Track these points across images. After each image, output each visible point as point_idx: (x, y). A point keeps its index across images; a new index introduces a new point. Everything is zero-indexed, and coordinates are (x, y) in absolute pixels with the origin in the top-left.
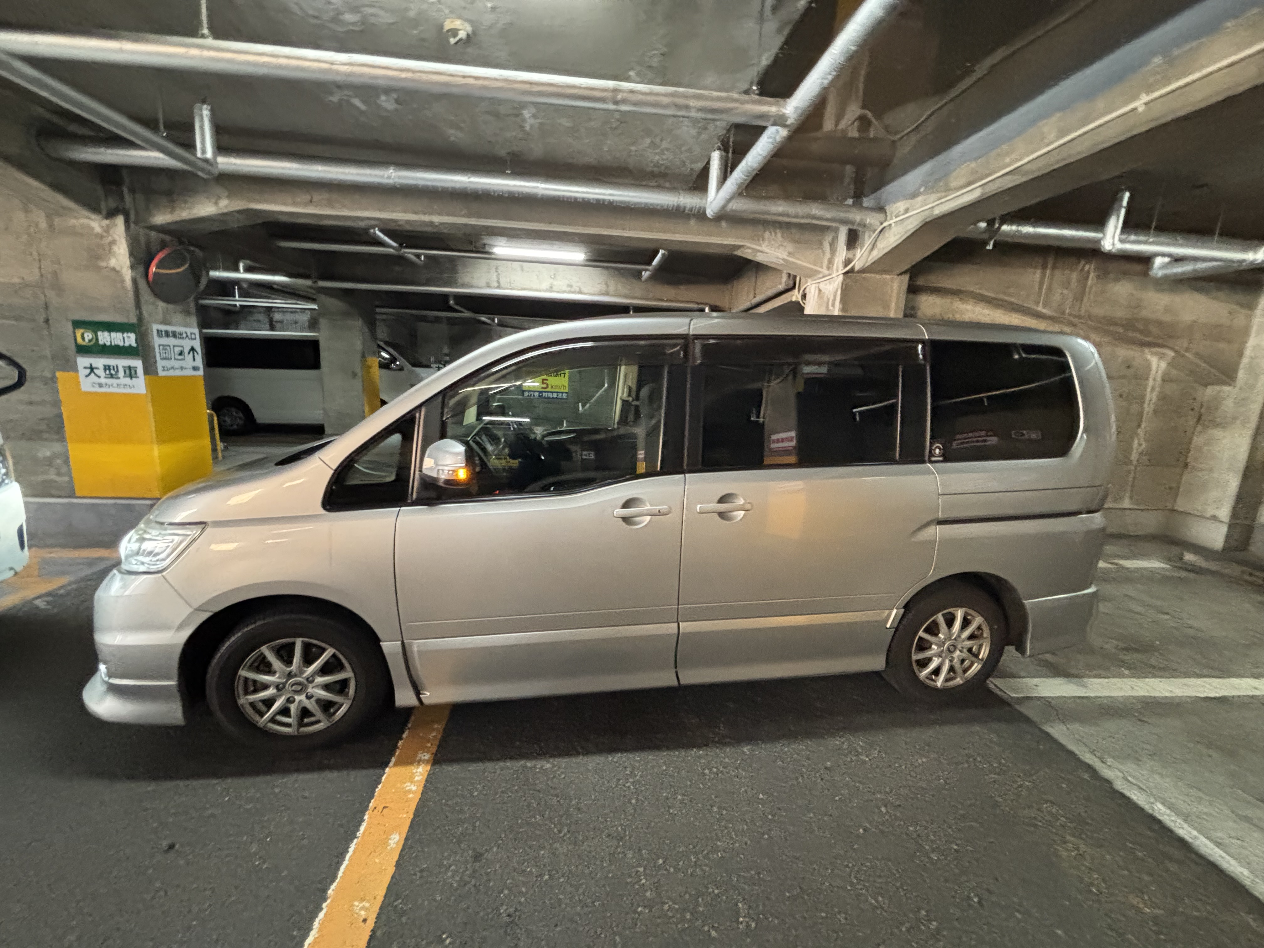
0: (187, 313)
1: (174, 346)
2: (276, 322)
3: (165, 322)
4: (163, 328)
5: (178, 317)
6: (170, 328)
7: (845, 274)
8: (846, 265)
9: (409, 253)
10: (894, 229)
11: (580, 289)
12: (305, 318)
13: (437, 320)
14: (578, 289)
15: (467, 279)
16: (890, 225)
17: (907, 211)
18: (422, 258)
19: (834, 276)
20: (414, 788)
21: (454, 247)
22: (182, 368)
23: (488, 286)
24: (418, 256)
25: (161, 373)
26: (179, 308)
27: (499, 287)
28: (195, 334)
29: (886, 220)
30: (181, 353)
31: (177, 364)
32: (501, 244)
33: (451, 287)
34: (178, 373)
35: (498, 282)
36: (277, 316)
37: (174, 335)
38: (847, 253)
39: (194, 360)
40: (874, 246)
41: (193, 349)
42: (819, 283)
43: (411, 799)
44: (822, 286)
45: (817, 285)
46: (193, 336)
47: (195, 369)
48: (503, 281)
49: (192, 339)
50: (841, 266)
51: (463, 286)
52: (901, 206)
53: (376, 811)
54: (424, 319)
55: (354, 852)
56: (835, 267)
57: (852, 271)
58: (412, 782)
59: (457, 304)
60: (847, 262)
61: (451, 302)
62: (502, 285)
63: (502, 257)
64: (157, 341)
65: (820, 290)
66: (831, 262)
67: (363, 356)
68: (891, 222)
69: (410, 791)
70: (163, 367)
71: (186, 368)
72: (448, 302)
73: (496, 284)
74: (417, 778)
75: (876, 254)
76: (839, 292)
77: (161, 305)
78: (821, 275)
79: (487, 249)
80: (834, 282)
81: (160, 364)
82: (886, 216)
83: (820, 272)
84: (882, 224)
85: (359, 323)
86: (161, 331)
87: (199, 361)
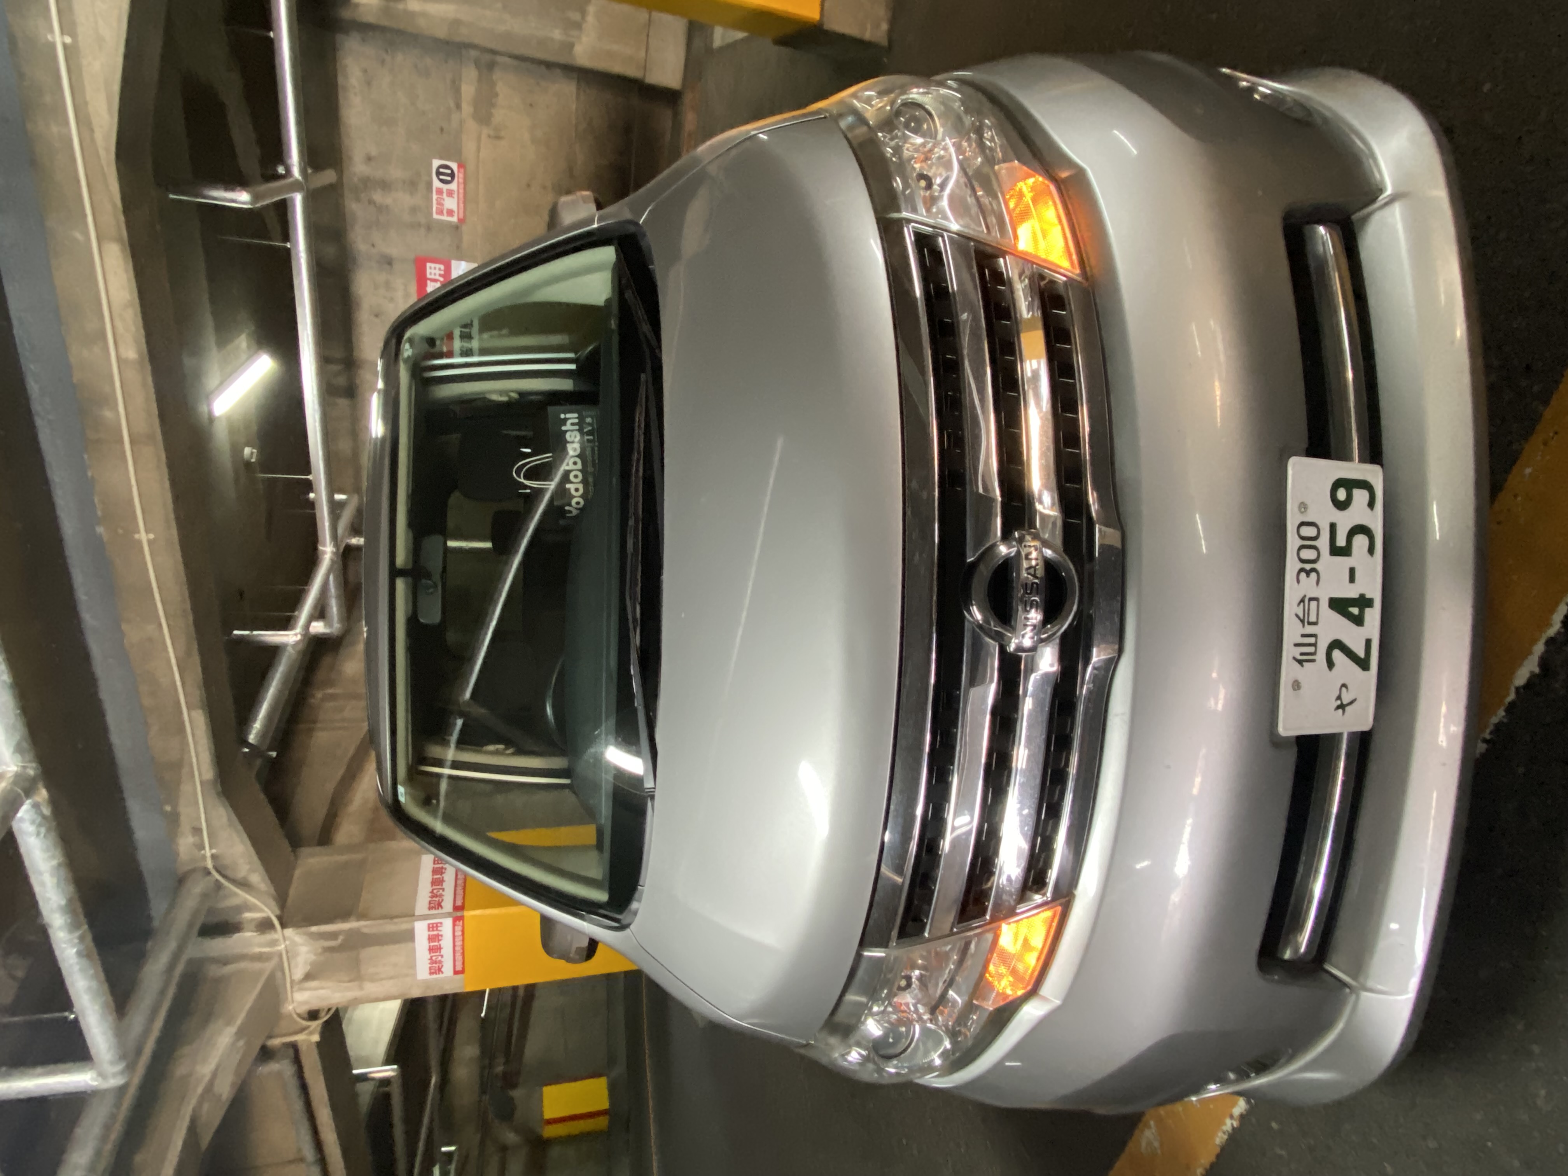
7: (283, 926)
8: (271, 929)
10: (222, 850)
16: (214, 857)
17: (197, 830)
19: (281, 947)
29: (204, 868)
38: (248, 932)
40: (244, 885)
42: (292, 981)
44: (298, 975)
45: (296, 987)
50: (269, 937)
52: (186, 844)
56: (267, 948)
57: (280, 918)
60: (264, 927)
65: (308, 977)
66: (259, 958)
68: (209, 855)
75: (258, 878)
76: (314, 929)
78: (279, 974)
80: (294, 944)
82: (196, 868)
83: (271, 979)
84: (208, 875)
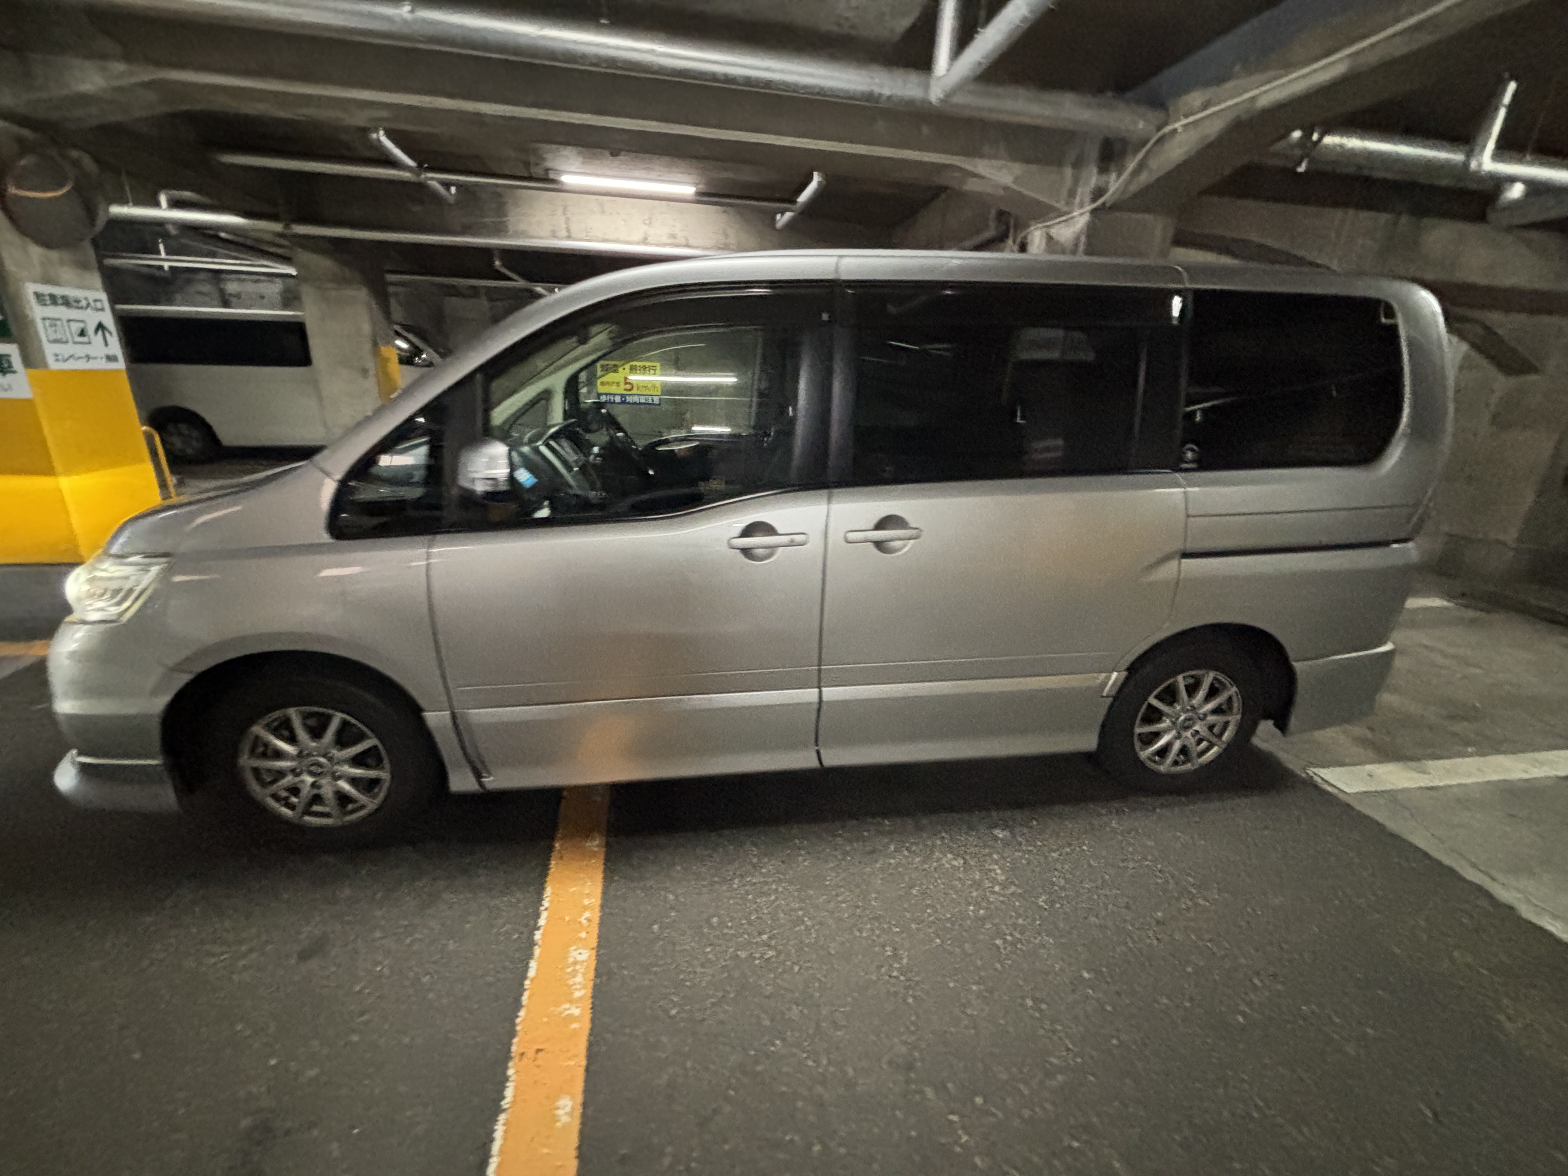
0: (84, 266)
1: (69, 321)
2: (230, 295)
3: (47, 280)
4: (47, 289)
5: (67, 273)
6: (58, 291)
7: (1094, 212)
8: (1094, 200)
9: (432, 179)
10: (1178, 138)
11: (687, 240)
12: (275, 289)
13: (475, 292)
14: (683, 241)
15: (522, 227)
16: (1175, 131)
17: (1205, 107)
18: (453, 190)
19: (1075, 214)
20: (576, 1012)
21: (499, 172)
22: (88, 357)
23: (554, 235)
24: (447, 185)
25: (53, 365)
26: (66, 255)
27: (569, 237)
28: (100, 301)
29: (1166, 124)
30: (82, 333)
31: (81, 351)
32: (573, 169)
33: (499, 237)
34: (82, 365)
35: (568, 230)
36: (232, 287)
37: (67, 302)
38: (1097, 180)
39: (106, 344)
40: (1141, 166)
41: (100, 327)
42: (1048, 226)
43: (575, 1033)
44: (1054, 232)
45: (1044, 230)
46: (99, 305)
47: (111, 358)
48: (575, 229)
49: (98, 310)
50: (1087, 199)
51: (517, 234)
52: (1195, 98)
53: (525, 1060)
54: (454, 291)
55: (505, 1139)
56: (1078, 200)
57: (1101, 206)
58: (571, 1002)
59: (504, 265)
60: (1098, 193)
61: (497, 263)
62: (574, 235)
63: (577, 189)
64: (38, 313)
65: (1050, 238)
66: (1072, 194)
67: (375, 344)
68: (1177, 125)
69: (571, 1018)
70: (57, 355)
71: (95, 358)
72: (493, 262)
73: (564, 233)
74: (577, 994)
75: (1144, 178)
76: (1083, 239)
77: (36, 251)
78: (1054, 215)
79: (551, 176)
80: (1076, 223)
81: (50, 350)
82: (1168, 115)
83: (1052, 209)
84: (1159, 129)
85: (362, 294)
86: (43, 295)
87: (115, 346)
